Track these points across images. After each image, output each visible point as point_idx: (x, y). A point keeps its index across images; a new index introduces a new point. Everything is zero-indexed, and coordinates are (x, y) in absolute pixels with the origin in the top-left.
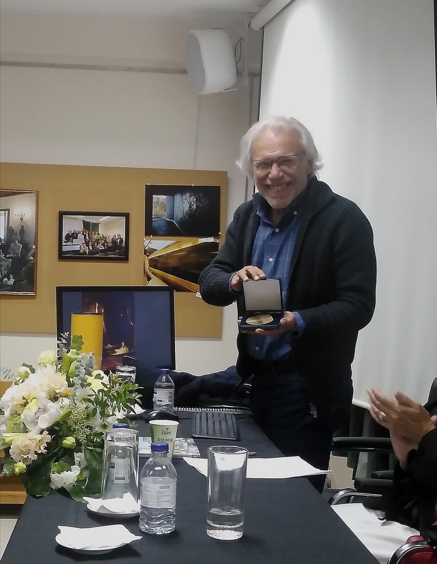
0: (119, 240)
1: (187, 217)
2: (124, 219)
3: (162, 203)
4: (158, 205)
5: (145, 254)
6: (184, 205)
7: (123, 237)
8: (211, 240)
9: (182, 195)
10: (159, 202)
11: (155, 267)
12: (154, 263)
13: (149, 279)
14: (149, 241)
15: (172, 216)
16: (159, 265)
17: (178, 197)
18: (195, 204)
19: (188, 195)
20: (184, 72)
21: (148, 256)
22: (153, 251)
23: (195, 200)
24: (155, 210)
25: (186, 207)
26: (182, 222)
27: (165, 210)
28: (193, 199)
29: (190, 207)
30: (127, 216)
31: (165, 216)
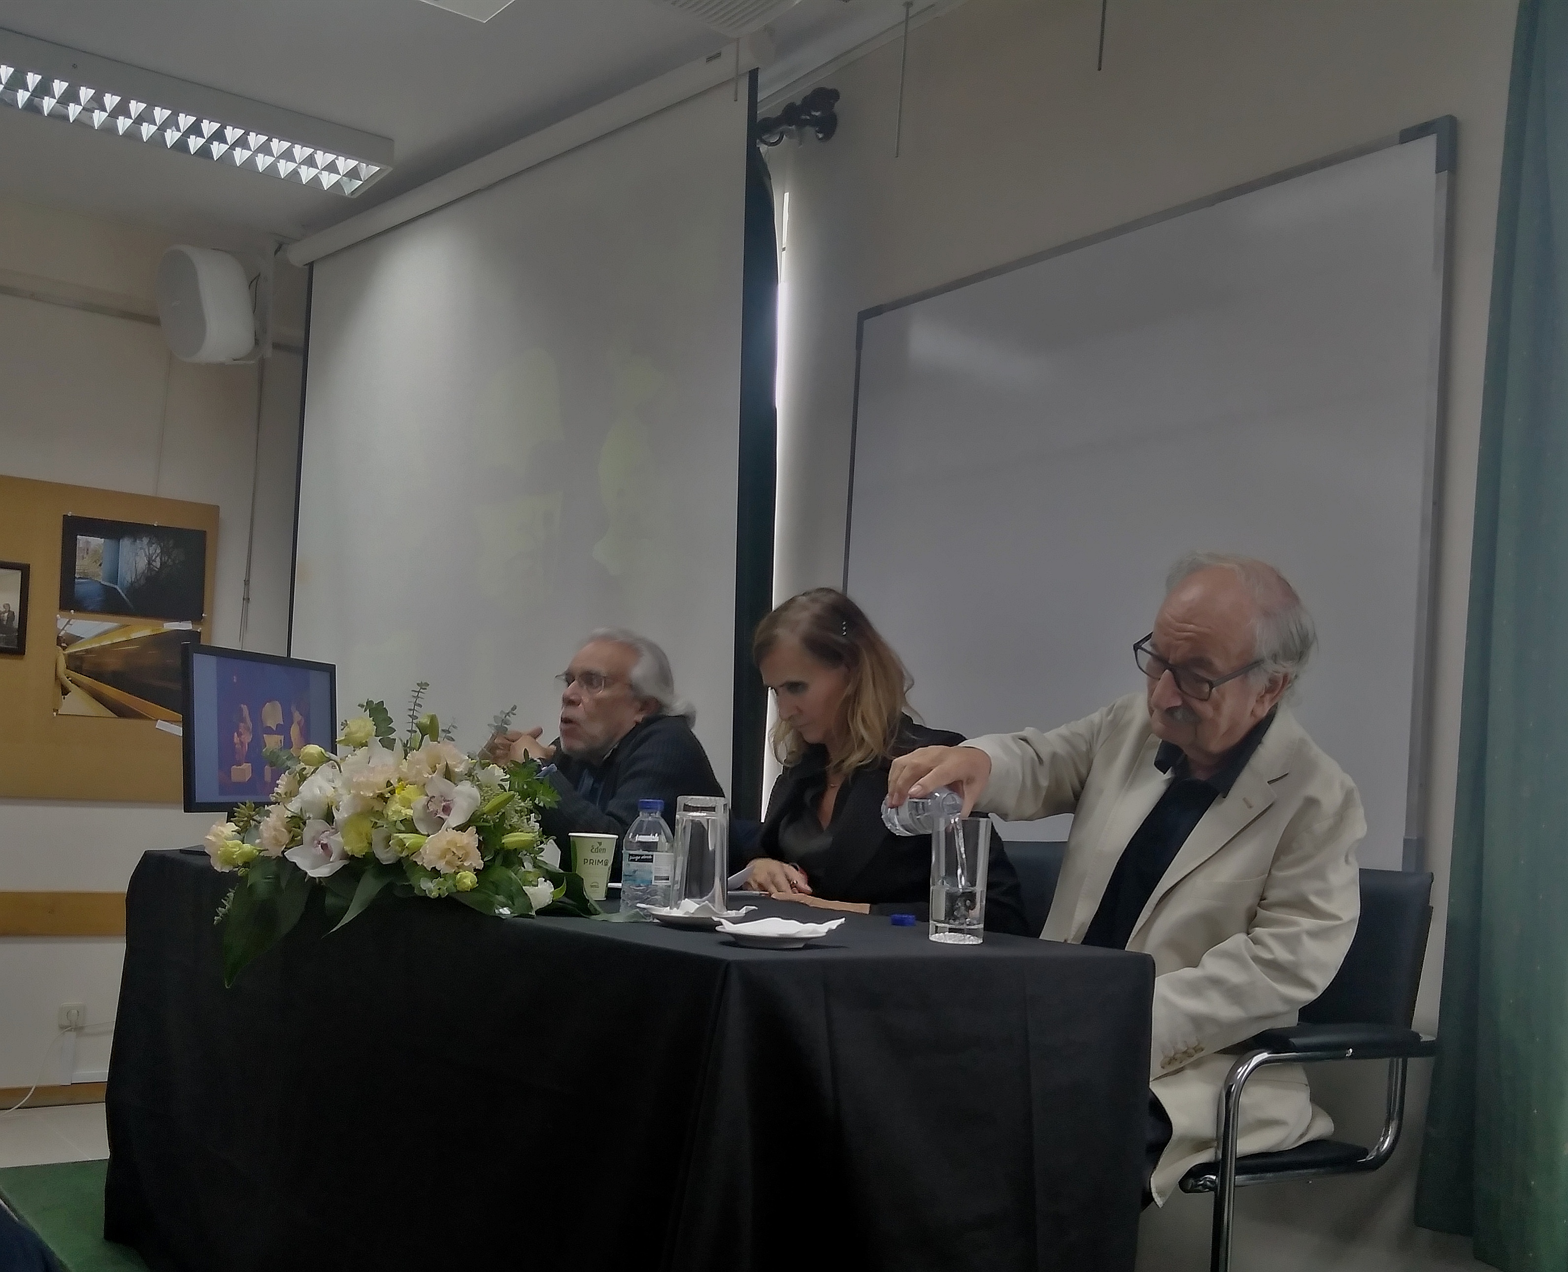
0: (6, 614)
1: (143, 582)
2: (18, 575)
3: (96, 551)
4: (87, 553)
5: (59, 644)
6: (138, 559)
8: (187, 626)
9: (135, 541)
10: (90, 550)
11: (78, 670)
12: (76, 663)
13: (65, 691)
14: (68, 620)
15: (114, 577)
16: (85, 666)
17: (126, 544)
18: (158, 559)
19: (145, 540)
21: (64, 648)
22: (73, 639)
23: (158, 551)
24: (82, 564)
25: (142, 563)
26: (133, 590)
27: (100, 565)
28: (155, 550)
29: (149, 563)
30: (25, 570)
31: (101, 576)
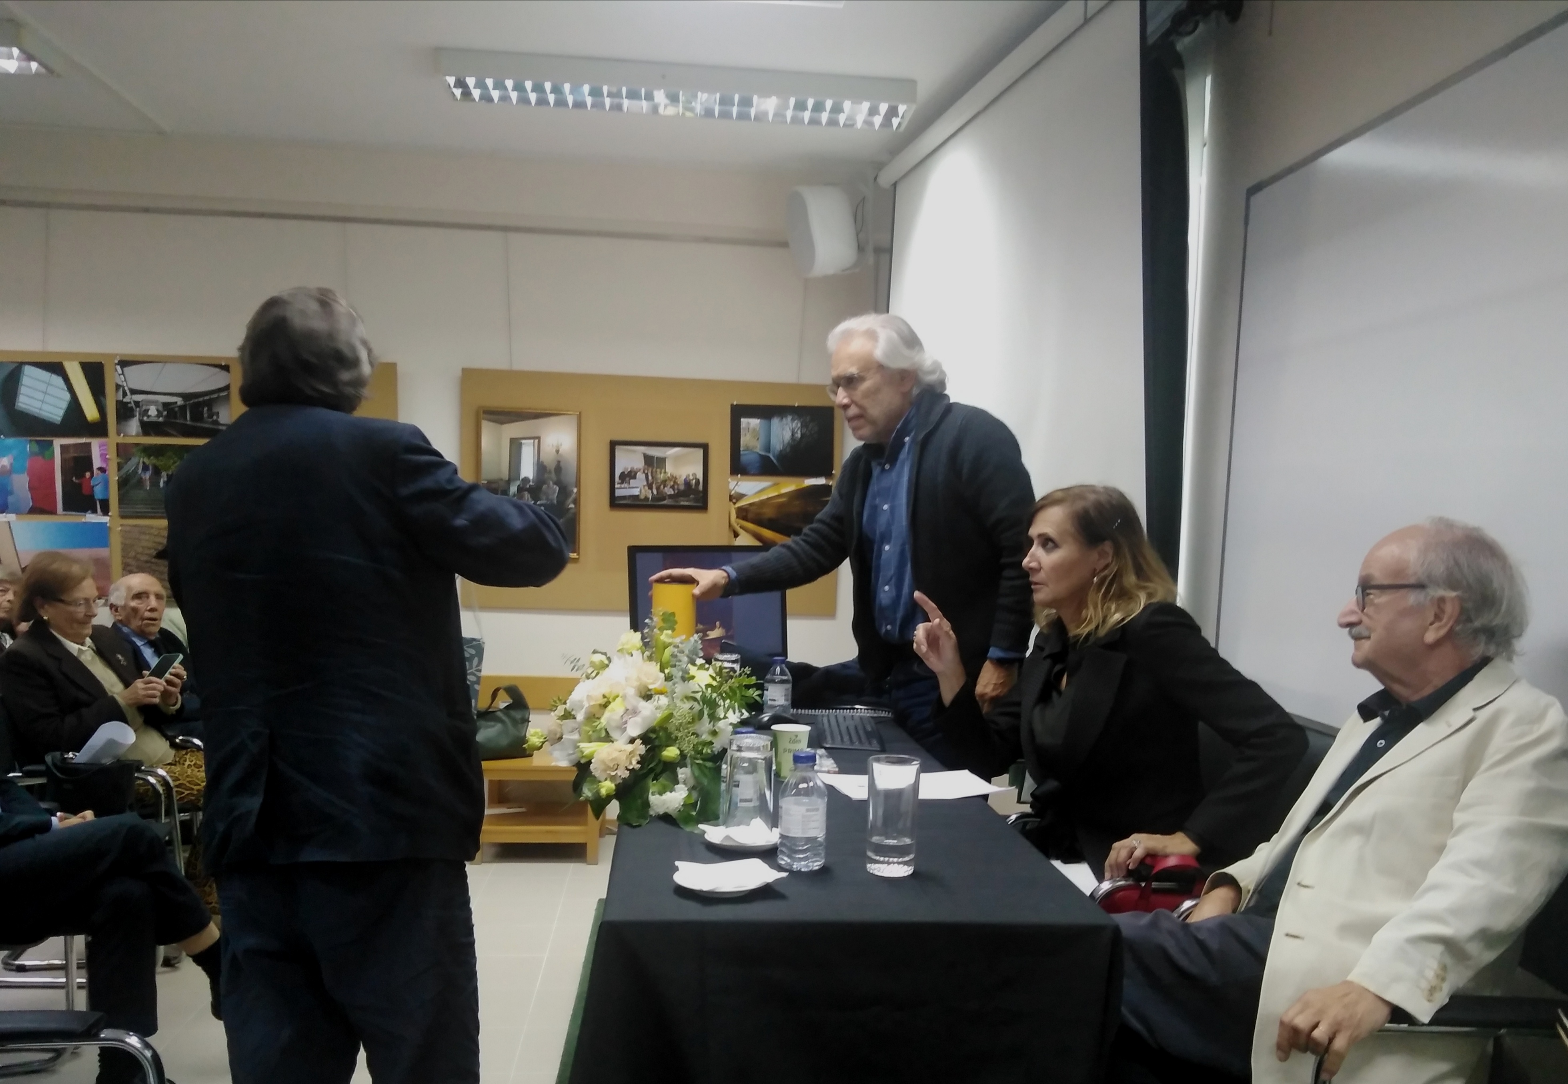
0: (694, 481)
1: (788, 450)
2: (700, 452)
3: (754, 430)
4: (748, 431)
5: (731, 500)
6: (784, 433)
7: (700, 476)
8: (821, 481)
9: (782, 418)
10: (750, 429)
11: (745, 518)
12: (743, 514)
13: (736, 535)
14: (736, 482)
15: (768, 448)
16: (750, 516)
17: (775, 421)
18: (799, 432)
19: (790, 418)
20: (784, 245)
21: (735, 503)
22: (740, 496)
23: (799, 425)
24: (745, 440)
25: (787, 436)
26: (782, 456)
27: (758, 439)
28: (797, 424)
29: (793, 435)
30: (705, 447)
31: (758, 448)
